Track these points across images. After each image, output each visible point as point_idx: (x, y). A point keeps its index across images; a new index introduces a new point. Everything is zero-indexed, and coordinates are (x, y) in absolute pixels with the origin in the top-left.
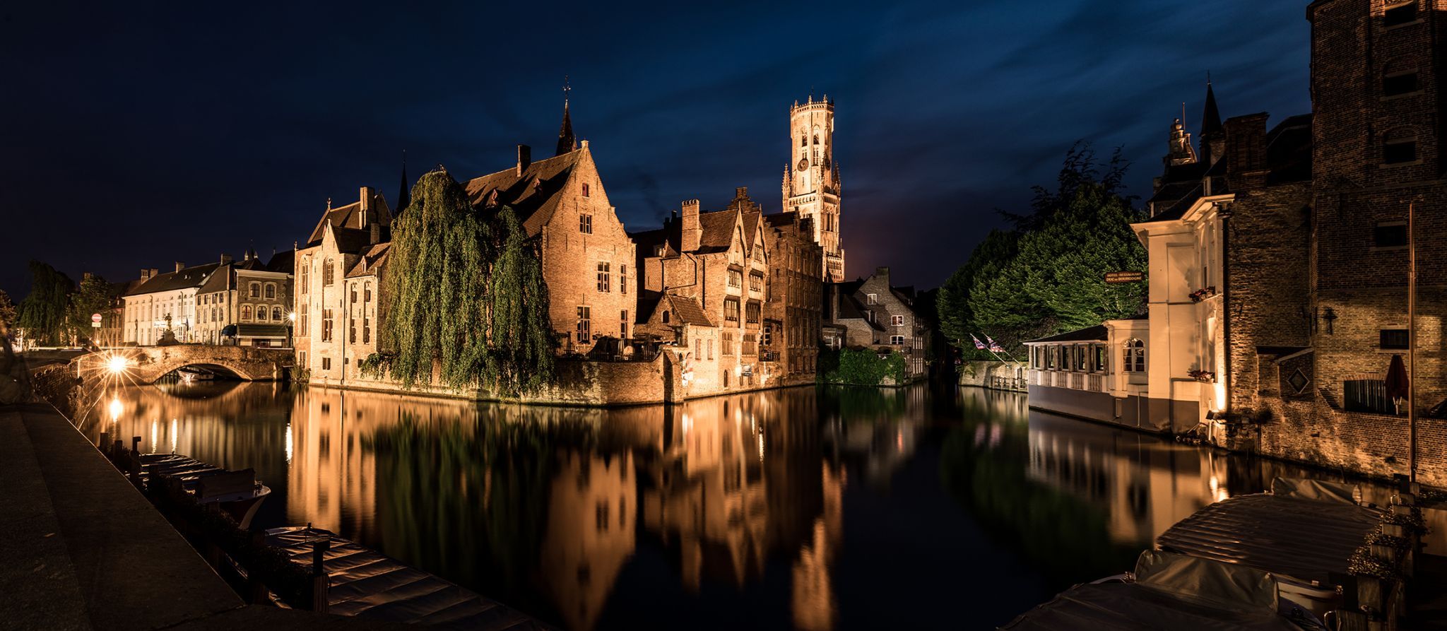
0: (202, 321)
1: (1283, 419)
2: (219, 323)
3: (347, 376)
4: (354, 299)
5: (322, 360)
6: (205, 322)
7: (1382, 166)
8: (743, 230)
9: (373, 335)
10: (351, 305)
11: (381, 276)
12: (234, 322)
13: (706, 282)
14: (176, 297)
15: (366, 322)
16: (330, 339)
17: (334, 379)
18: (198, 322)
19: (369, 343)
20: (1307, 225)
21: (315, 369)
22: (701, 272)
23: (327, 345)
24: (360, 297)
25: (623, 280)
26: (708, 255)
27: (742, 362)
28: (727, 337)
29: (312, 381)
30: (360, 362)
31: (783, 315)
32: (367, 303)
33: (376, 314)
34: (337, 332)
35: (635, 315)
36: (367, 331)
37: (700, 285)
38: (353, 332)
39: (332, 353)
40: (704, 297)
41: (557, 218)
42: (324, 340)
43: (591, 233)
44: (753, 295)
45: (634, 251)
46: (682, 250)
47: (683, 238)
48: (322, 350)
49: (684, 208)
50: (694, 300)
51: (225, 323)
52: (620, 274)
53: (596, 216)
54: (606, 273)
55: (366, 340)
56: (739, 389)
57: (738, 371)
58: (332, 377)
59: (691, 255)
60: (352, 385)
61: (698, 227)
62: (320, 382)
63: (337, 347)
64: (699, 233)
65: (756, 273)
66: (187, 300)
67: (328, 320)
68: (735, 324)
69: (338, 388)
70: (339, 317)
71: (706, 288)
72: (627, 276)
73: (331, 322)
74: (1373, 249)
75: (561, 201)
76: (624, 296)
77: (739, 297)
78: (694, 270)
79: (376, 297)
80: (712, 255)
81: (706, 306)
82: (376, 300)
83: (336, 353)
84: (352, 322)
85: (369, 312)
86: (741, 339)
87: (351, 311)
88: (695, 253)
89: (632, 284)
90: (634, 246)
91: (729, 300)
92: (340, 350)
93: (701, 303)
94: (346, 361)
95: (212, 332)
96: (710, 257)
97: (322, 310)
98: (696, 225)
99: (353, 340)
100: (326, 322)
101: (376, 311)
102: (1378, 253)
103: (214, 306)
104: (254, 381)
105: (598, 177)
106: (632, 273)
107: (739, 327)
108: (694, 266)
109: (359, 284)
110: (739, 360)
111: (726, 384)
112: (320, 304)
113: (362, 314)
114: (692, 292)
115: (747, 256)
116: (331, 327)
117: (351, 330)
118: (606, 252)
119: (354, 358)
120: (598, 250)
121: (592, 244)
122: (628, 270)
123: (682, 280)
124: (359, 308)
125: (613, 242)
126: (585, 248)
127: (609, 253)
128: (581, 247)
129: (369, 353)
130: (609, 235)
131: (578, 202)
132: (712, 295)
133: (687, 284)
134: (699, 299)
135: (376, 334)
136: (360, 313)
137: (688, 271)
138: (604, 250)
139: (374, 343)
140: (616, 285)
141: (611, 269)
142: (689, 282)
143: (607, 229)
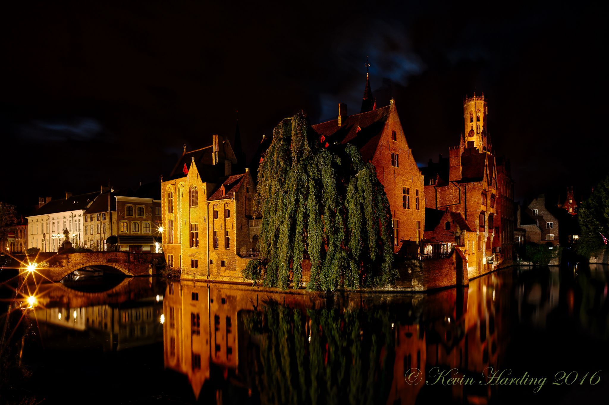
0: (89, 234)
2: (103, 235)
3: (212, 273)
4: (216, 215)
5: (190, 262)
6: (92, 234)
8: (488, 168)
9: (233, 243)
10: (214, 221)
11: (237, 199)
12: (115, 234)
13: (467, 202)
14: (67, 217)
15: (226, 233)
16: (197, 245)
17: (201, 275)
18: (86, 235)
19: (230, 248)
21: (185, 268)
22: (463, 195)
23: (194, 250)
24: (221, 215)
25: (418, 200)
26: (469, 184)
27: (486, 255)
28: (480, 238)
29: (183, 276)
30: (223, 263)
31: (499, 223)
32: (226, 219)
33: (235, 227)
34: (203, 240)
35: (424, 225)
36: (227, 240)
37: (462, 204)
38: (215, 241)
39: (199, 256)
40: (466, 212)
41: (377, 155)
42: (191, 246)
43: (398, 166)
44: (492, 210)
45: (423, 180)
46: (450, 180)
47: (450, 172)
48: (191, 253)
49: (450, 152)
50: (459, 214)
51: (108, 235)
52: (416, 197)
53: (401, 155)
54: (408, 195)
55: (227, 246)
56: (484, 273)
57: (484, 261)
58: (199, 274)
59: (456, 184)
60: (216, 280)
61: (460, 165)
62: (190, 277)
63: (202, 252)
64: (461, 168)
65: (493, 196)
66: (77, 219)
67: (194, 232)
68: (483, 229)
69: (205, 281)
70: (204, 229)
71: (467, 206)
72: (419, 198)
73: (197, 234)
75: (380, 142)
76: (418, 212)
77: (485, 211)
78: (458, 193)
79: (235, 215)
80: (472, 184)
81: (467, 217)
82: (235, 217)
83: (202, 256)
84: (215, 234)
85: (229, 225)
86: (486, 240)
87: (214, 225)
88: (458, 182)
89: (423, 204)
90: (423, 176)
91: (481, 214)
92: (206, 254)
93: (464, 216)
94: (211, 262)
95: (97, 241)
96: (470, 185)
97: (189, 224)
98: (459, 163)
99: (216, 246)
100: (193, 233)
101: (235, 225)
103: (99, 222)
104: (135, 277)
105: (401, 127)
106: (422, 195)
107: (485, 232)
108: (458, 191)
109: (220, 205)
110: (484, 254)
111: (479, 269)
112: (188, 220)
113: (223, 227)
114: (457, 208)
115: (490, 184)
116: (197, 237)
117: (214, 240)
118: (407, 181)
119: (217, 260)
120: (403, 179)
121: (399, 175)
122: (420, 193)
123: (450, 201)
124: (221, 223)
125: (411, 174)
126: (395, 177)
127: (409, 181)
128: (392, 177)
129: (230, 256)
130: (409, 169)
131: (390, 144)
132: (472, 210)
133: (454, 203)
134: (462, 213)
135: (236, 242)
136: (221, 227)
137: (454, 194)
138: (406, 179)
139: (234, 249)
140: (413, 204)
141: (410, 193)
142: (455, 202)
143: (407, 164)
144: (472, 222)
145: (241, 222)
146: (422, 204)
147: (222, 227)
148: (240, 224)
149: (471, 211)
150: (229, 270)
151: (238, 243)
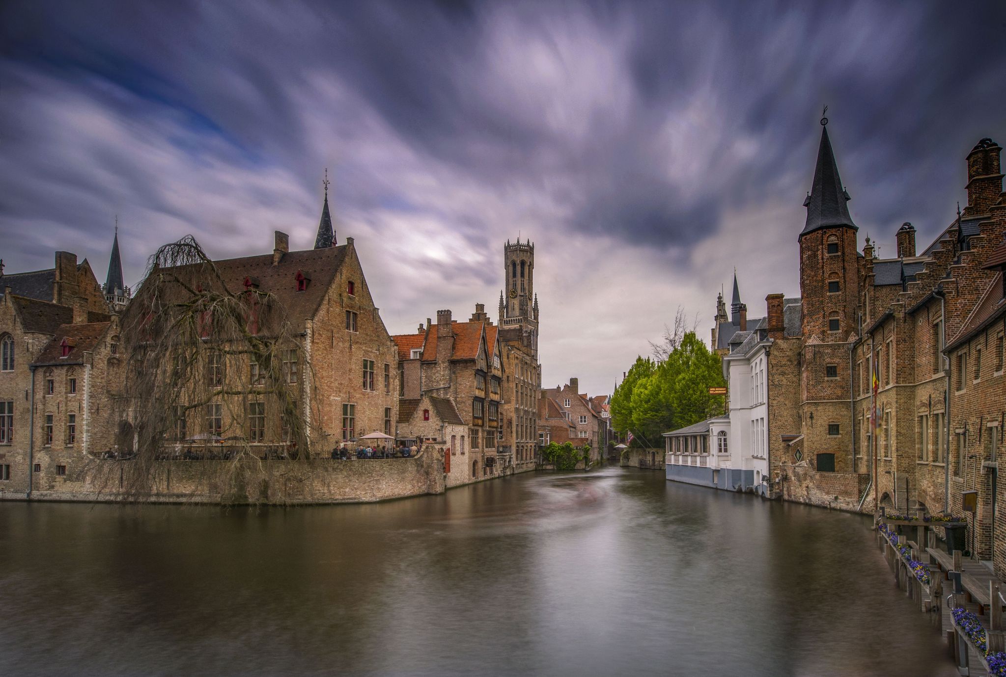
1: (793, 478)
3: (37, 486)
4: (49, 390)
7: (829, 332)
9: (81, 435)
10: (44, 397)
13: (458, 385)
15: (69, 419)
16: (10, 440)
17: (16, 490)
19: (75, 444)
20: (799, 364)
24: (60, 387)
25: (387, 379)
28: (475, 433)
30: (59, 468)
32: (70, 395)
33: (86, 410)
34: (21, 431)
35: (397, 413)
36: (71, 430)
38: (48, 431)
39: (11, 459)
40: (456, 398)
41: (322, 313)
43: (356, 331)
44: (494, 397)
45: (396, 352)
50: (449, 399)
52: (384, 374)
53: (362, 315)
54: (371, 371)
55: (69, 440)
56: (483, 479)
58: (12, 489)
60: (46, 497)
61: (451, 335)
63: (20, 451)
64: (451, 340)
65: (495, 379)
67: (6, 415)
68: (480, 422)
69: (23, 501)
70: (24, 413)
71: (459, 390)
72: (390, 376)
73: (10, 419)
74: (826, 379)
75: (327, 295)
76: (388, 395)
77: (483, 398)
78: (447, 372)
79: (86, 389)
81: (457, 406)
82: (87, 394)
83: (19, 458)
84: (46, 419)
85: (73, 406)
86: (485, 435)
87: (44, 404)
90: (397, 346)
91: (476, 401)
92: (25, 455)
93: (454, 403)
94: (36, 468)
98: (449, 333)
99: (47, 441)
101: (86, 407)
102: (828, 381)
106: (395, 373)
107: (483, 425)
108: (448, 369)
109: (58, 372)
111: (474, 475)
113: (63, 408)
114: (446, 393)
116: (10, 424)
117: (44, 429)
118: (371, 352)
119: (49, 464)
120: (364, 348)
121: (357, 343)
122: (391, 369)
123: (438, 382)
124: (58, 401)
125: (377, 343)
126: (351, 345)
127: (374, 353)
128: (347, 345)
129: (74, 457)
130: (374, 335)
131: (345, 299)
132: (463, 396)
133: (442, 386)
134: (452, 399)
135: (85, 434)
136: (58, 408)
137: (442, 373)
138: (369, 349)
139: (83, 445)
140: (380, 383)
141: (375, 368)
142: (444, 384)
143: (371, 329)
144: (464, 412)
145: (98, 402)
146: (394, 384)
147: (61, 409)
148: (96, 404)
149: (461, 397)
150: (71, 480)
151: (90, 436)
